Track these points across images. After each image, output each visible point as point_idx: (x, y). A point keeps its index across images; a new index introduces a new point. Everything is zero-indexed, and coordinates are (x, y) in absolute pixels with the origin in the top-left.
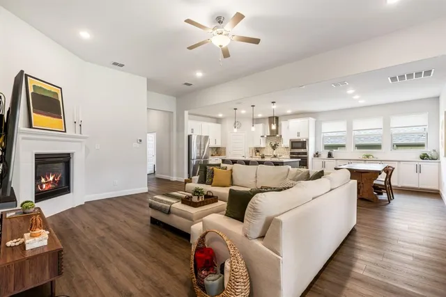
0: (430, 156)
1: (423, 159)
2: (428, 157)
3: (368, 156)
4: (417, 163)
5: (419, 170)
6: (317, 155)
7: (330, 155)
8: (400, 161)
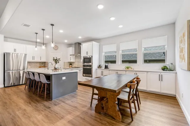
0: (168, 68)
1: (164, 70)
2: (167, 69)
3: (128, 68)
4: (160, 73)
5: (161, 78)
6: (100, 67)
7: (106, 67)
8: (148, 72)
